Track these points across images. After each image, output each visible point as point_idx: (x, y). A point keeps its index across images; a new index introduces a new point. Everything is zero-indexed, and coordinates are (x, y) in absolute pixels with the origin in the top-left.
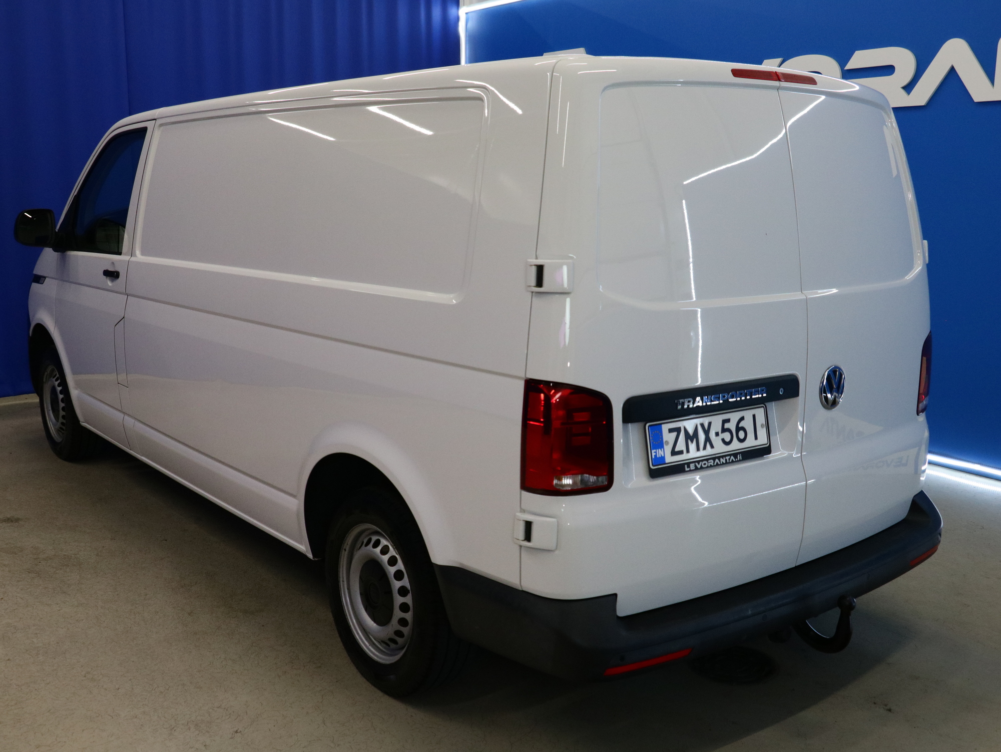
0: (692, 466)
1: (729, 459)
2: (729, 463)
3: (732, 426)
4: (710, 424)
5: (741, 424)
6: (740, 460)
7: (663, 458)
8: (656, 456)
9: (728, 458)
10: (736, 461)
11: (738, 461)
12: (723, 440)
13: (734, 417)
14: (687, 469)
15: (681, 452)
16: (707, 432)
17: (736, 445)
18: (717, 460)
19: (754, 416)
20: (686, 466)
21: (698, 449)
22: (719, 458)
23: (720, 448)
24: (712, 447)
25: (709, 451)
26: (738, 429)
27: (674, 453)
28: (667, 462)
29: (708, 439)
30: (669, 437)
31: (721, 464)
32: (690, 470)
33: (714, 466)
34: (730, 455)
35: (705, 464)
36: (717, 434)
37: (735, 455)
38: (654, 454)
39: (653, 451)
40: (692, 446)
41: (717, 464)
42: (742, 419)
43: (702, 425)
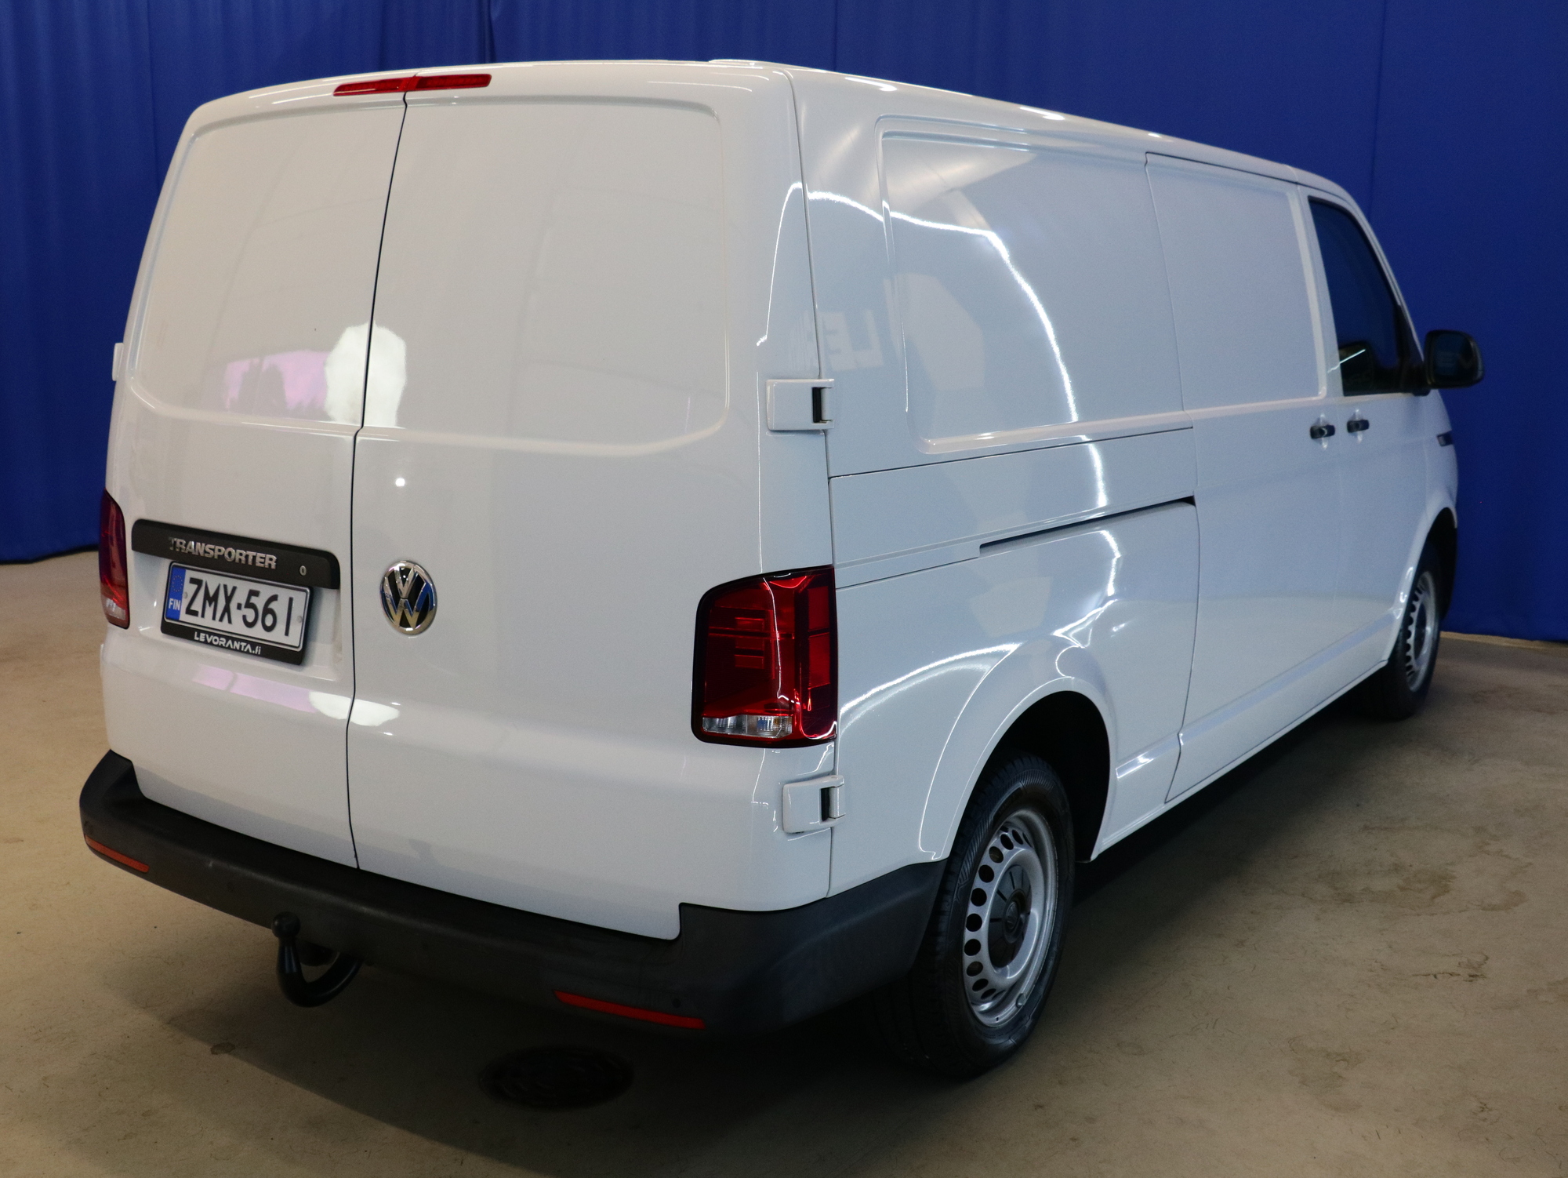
0: (202, 638)
1: (245, 647)
2: (243, 652)
3: (259, 601)
4: (234, 589)
5: (273, 606)
6: (257, 655)
7: (178, 612)
8: (172, 606)
9: (243, 644)
10: (252, 654)
11: (254, 654)
12: (244, 617)
13: (266, 591)
14: (196, 638)
15: (195, 613)
16: (228, 599)
17: (258, 632)
18: (230, 642)
19: (291, 600)
20: (196, 633)
21: (214, 618)
22: (233, 639)
23: (237, 627)
24: (230, 621)
25: (224, 626)
26: (267, 611)
27: (189, 612)
28: (180, 619)
29: (227, 610)
30: (189, 589)
31: (233, 649)
32: (199, 641)
33: (225, 648)
34: (247, 642)
35: (216, 640)
36: (239, 607)
37: (254, 645)
38: (171, 604)
39: (171, 600)
40: (209, 611)
41: (229, 648)
42: (274, 598)
43: (225, 587)
